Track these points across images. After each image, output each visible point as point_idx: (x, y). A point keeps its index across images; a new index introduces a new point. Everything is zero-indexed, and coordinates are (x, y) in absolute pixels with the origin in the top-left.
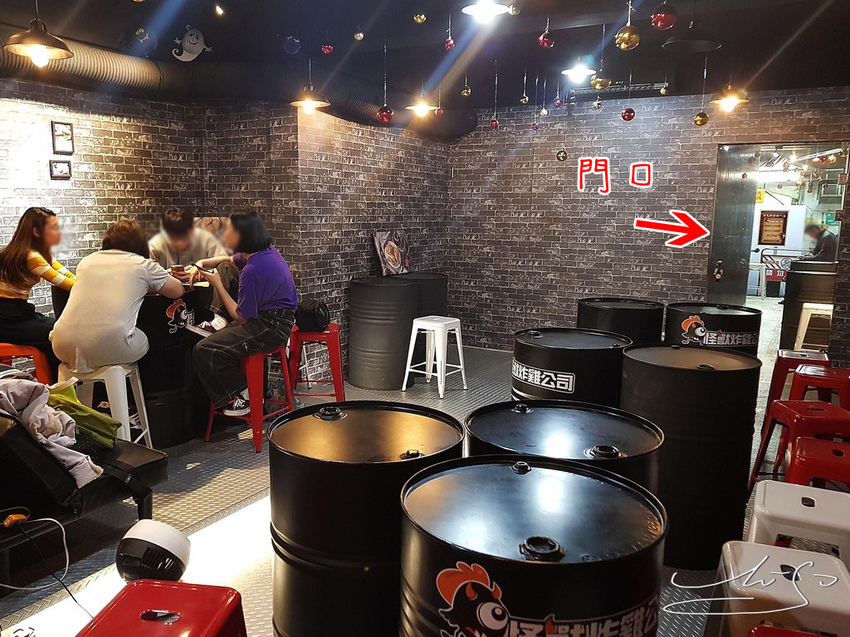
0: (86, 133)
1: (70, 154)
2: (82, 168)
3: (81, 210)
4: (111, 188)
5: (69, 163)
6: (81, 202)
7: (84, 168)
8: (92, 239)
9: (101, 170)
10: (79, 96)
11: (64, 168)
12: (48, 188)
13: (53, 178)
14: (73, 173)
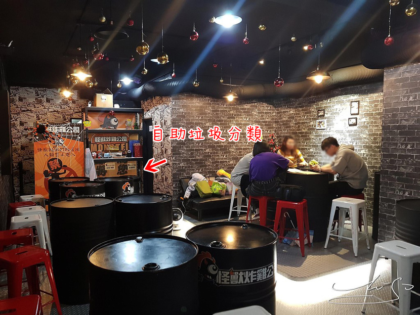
0: (365, 104)
1: (358, 114)
2: (362, 120)
3: (360, 139)
4: (376, 128)
5: (356, 119)
6: (361, 135)
7: (364, 120)
8: (365, 153)
9: (372, 120)
10: (364, 87)
11: (354, 121)
12: (347, 130)
13: (350, 125)
14: (358, 123)
